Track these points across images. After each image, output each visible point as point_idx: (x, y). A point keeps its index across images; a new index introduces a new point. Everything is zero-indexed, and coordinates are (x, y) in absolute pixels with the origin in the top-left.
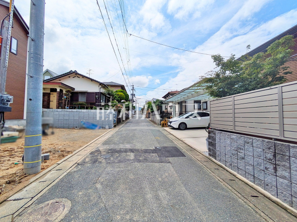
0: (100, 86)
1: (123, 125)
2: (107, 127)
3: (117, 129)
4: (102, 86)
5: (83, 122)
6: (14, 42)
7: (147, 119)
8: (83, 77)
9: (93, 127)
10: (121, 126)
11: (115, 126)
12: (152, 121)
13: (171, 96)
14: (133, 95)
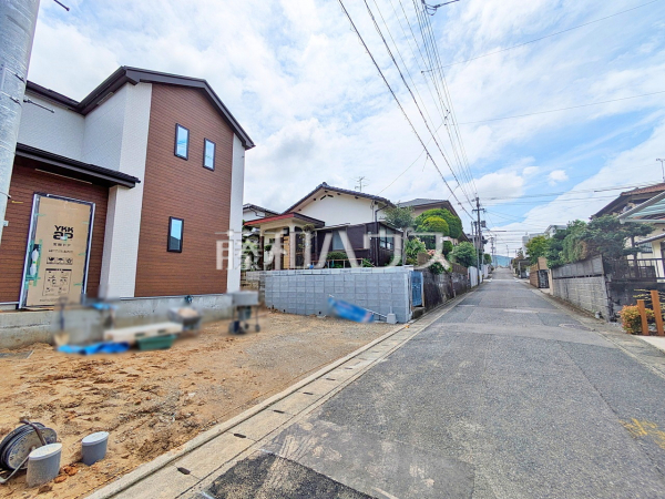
0: (376, 207)
1: (443, 312)
2: (391, 318)
3: (418, 327)
4: (380, 205)
5: (333, 302)
6: (210, 147)
7: (537, 291)
8: (340, 192)
9: (357, 316)
10: (438, 316)
11: (417, 316)
12: (558, 299)
13: (635, 207)
14: (480, 224)
